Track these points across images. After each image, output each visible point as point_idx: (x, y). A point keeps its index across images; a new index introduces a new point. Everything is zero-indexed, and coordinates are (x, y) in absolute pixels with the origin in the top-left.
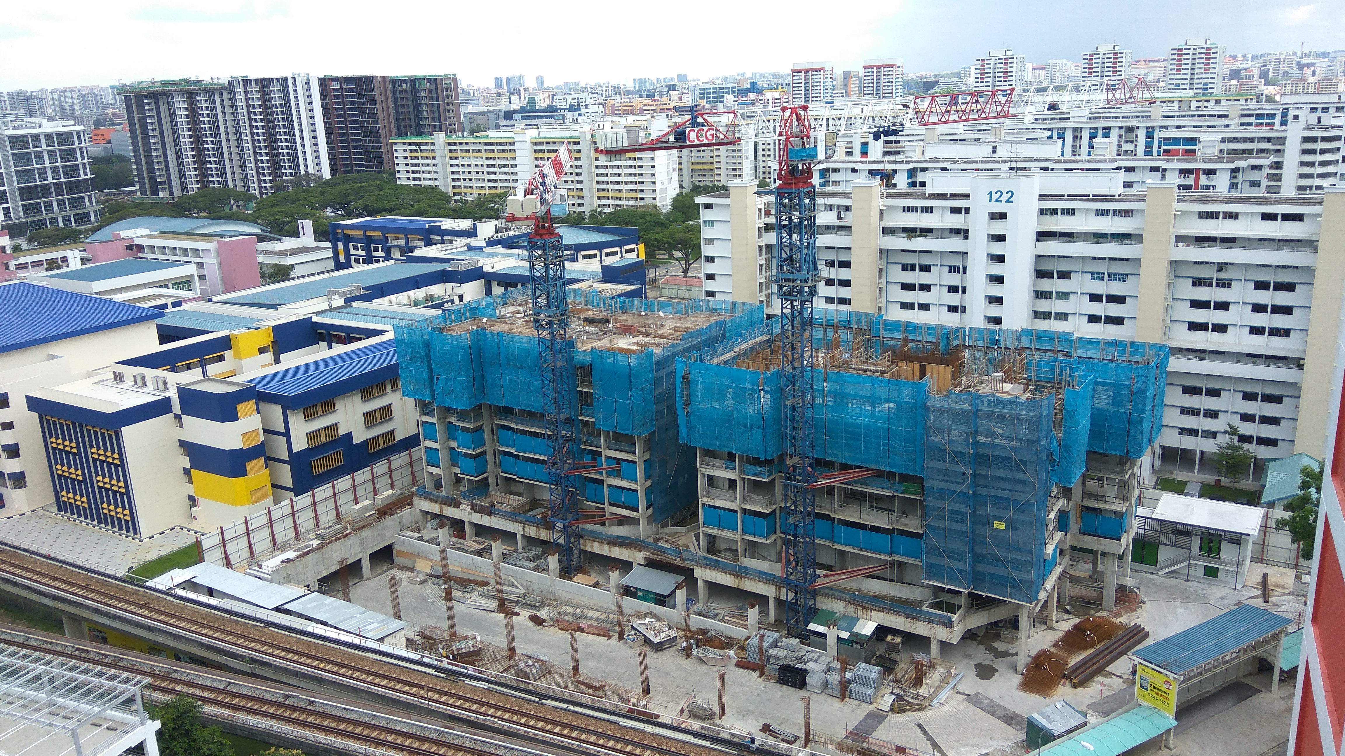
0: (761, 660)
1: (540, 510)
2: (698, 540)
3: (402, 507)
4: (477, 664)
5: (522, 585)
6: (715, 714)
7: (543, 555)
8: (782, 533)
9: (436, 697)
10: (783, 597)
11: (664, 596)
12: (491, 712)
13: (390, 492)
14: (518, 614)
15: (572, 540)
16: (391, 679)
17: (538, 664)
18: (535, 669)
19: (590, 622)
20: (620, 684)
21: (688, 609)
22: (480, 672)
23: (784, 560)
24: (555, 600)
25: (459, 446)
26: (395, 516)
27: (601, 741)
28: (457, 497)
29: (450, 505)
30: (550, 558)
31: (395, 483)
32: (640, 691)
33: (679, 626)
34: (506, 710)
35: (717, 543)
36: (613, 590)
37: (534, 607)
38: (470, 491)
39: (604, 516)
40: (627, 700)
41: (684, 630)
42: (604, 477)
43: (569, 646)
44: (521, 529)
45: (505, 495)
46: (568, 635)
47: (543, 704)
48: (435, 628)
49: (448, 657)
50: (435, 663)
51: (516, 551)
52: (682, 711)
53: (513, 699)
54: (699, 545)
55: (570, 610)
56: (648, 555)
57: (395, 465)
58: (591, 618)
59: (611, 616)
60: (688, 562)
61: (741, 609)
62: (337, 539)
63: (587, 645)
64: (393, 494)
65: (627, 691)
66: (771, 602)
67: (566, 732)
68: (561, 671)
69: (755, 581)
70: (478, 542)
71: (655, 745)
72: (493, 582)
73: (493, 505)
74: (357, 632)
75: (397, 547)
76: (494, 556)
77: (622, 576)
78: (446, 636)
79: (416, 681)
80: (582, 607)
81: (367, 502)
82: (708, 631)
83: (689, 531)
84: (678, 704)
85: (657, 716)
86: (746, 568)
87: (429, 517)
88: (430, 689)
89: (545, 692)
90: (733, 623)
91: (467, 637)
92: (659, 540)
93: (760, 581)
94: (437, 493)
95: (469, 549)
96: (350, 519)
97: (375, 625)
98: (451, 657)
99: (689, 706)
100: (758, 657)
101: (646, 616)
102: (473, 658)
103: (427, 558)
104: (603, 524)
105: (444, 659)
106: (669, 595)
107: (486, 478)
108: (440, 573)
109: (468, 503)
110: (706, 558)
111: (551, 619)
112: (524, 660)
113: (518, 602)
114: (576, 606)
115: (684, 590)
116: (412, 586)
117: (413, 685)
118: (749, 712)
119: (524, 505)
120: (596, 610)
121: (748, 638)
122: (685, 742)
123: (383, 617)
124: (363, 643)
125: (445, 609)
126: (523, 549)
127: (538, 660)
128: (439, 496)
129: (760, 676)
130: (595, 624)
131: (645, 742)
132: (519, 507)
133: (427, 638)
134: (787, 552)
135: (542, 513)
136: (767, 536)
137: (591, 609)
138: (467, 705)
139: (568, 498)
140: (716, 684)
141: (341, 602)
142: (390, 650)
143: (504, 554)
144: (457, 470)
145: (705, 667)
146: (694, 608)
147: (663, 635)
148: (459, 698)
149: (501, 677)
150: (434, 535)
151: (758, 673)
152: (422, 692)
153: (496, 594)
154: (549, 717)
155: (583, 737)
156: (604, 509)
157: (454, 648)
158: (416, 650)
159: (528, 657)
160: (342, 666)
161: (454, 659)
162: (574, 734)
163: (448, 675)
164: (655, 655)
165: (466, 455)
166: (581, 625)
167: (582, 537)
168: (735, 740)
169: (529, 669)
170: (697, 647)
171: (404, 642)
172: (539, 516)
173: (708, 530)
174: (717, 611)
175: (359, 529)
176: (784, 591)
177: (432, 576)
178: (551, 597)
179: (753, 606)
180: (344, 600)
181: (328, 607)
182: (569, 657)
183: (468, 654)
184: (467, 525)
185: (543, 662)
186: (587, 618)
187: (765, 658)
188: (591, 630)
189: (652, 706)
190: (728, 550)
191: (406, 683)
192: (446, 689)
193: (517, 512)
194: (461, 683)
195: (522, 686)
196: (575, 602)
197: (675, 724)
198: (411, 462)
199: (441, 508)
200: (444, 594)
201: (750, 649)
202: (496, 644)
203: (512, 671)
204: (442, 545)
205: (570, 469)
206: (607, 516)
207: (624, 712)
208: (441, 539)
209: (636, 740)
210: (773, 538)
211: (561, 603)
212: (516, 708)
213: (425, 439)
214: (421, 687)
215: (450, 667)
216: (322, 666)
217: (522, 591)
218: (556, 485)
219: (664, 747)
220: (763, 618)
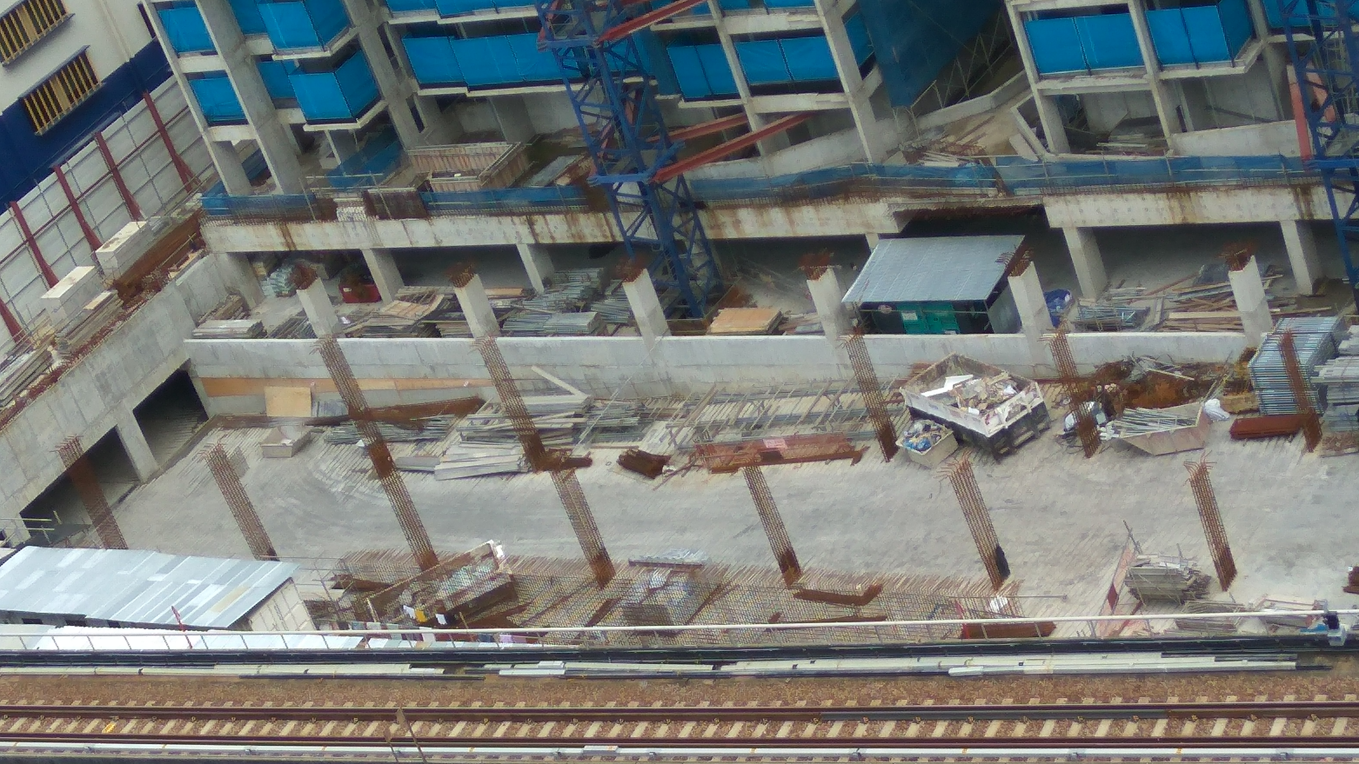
0: (1301, 402)
1: (561, 163)
2: (1032, 118)
3: (180, 259)
4: (516, 619)
5: (573, 382)
6: (1207, 580)
7: (605, 283)
8: (1274, 31)
9: (435, 730)
10: (1323, 213)
11: (977, 305)
12: (592, 730)
13: (132, 228)
14: (586, 462)
15: (676, 221)
16: (302, 716)
17: (682, 579)
18: (678, 593)
19: (790, 431)
20: (921, 571)
21: (1056, 321)
22: (532, 638)
23: (1298, 107)
24: (676, 397)
25: (279, 46)
26: (168, 289)
27: (913, 730)
28: (320, 192)
29: (305, 219)
30: (630, 289)
31: (139, 200)
32: (981, 574)
33: (1043, 372)
34: (633, 717)
35: (1092, 115)
36: (830, 328)
37: (622, 431)
38: (352, 164)
39: (745, 129)
40: (954, 608)
41: (1063, 380)
42: (713, 20)
43: (751, 508)
44: (524, 230)
45: (451, 150)
46: (739, 480)
47: (727, 676)
48: (375, 556)
49: (433, 623)
50: (405, 645)
51: (530, 294)
52: (1113, 597)
53: (643, 684)
54: (1041, 135)
55: (725, 412)
56: (902, 202)
57: (120, 149)
58: (792, 420)
59: (846, 399)
60: (1021, 192)
61: (1208, 280)
62: (34, 393)
63: (802, 494)
64: (142, 233)
65: (947, 583)
66: (1291, 235)
67: (809, 730)
68: (750, 581)
69: (1229, 189)
70: (417, 299)
71: (1062, 702)
72: (490, 394)
73: (424, 187)
74: (171, 620)
75: (201, 372)
76: (474, 324)
77: (844, 282)
78: (411, 570)
79: (369, 705)
80: (756, 395)
81: (81, 272)
82: (1130, 364)
83: (1000, 104)
84: (1093, 580)
85: (1048, 628)
86: (1195, 162)
87: (261, 269)
88: (412, 716)
89: (724, 643)
90: (1195, 325)
91: (467, 559)
92: (920, 153)
93: (1243, 187)
94: (259, 194)
95: (398, 324)
96: (49, 330)
97: (212, 591)
98: (441, 619)
99: (1131, 578)
100: (1288, 396)
101: (942, 371)
102: (503, 608)
103: (290, 380)
104: (750, 152)
105: (423, 630)
106: (992, 299)
107: (384, 117)
108: (341, 409)
109: (354, 198)
110: (1071, 167)
111: (682, 450)
112: (639, 578)
113: (576, 430)
114: (738, 398)
115: (1031, 272)
116: (276, 466)
117: (366, 716)
118: (1302, 550)
119: (512, 162)
120: (797, 394)
121: (1249, 354)
122: (1142, 675)
123: (226, 564)
124: (198, 643)
125: (384, 501)
126: (547, 283)
127: (678, 568)
128: (267, 204)
129: (1311, 446)
130: (807, 431)
131: (1034, 702)
132: (500, 171)
133: (362, 588)
134: (1304, 83)
135: (571, 170)
136: (1232, 55)
137: (783, 394)
138: (524, 731)
139: (630, 107)
140: (1190, 501)
141: (101, 555)
142: (275, 643)
143: (498, 312)
144: (296, 116)
145: (1147, 466)
146: (1073, 314)
147: (1003, 410)
148: (496, 717)
149: (593, 636)
150: (289, 311)
151: (1300, 441)
152: (393, 728)
153: (508, 424)
154: (753, 704)
155: (861, 731)
156: (739, 109)
157: (442, 595)
158: (343, 626)
159: (649, 565)
160: (162, 715)
161: (452, 621)
162: (835, 730)
163: (449, 668)
164: (999, 470)
165: (307, 66)
166: (770, 444)
167: (701, 205)
168: (1283, 632)
169: (661, 598)
170: (1110, 414)
171: (303, 614)
172: (563, 182)
173: (1057, 86)
174: (1140, 305)
175: (82, 351)
176: (1320, 195)
177: (320, 423)
178: (663, 391)
179: (1241, 262)
180: (108, 546)
181: (74, 577)
182: (761, 539)
183: (485, 602)
184: (371, 261)
185: (692, 569)
186: (779, 421)
187: (1312, 395)
188: (800, 451)
189: (1026, 605)
190: (1129, 125)
191: (344, 716)
192: (454, 705)
193: (498, 186)
194: (490, 679)
195: (658, 644)
196: (733, 388)
197: (1102, 634)
198: (162, 130)
199: (286, 234)
200: (368, 463)
201: (1264, 382)
202: (552, 555)
203: (618, 613)
204: (320, 332)
205: (611, 22)
206: (755, 125)
207: (955, 639)
208: (312, 317)
209: (1008, 702)
210: (1251, 55)
211: (696, 401)
212: (657, 705)
213: (178, 52)
214: (388, 716)
215: (448, 645)
216: (109, 728)
217: (579, 398)
218: (585, 78)
219: (1088, 701)
220: (1279, 287)
